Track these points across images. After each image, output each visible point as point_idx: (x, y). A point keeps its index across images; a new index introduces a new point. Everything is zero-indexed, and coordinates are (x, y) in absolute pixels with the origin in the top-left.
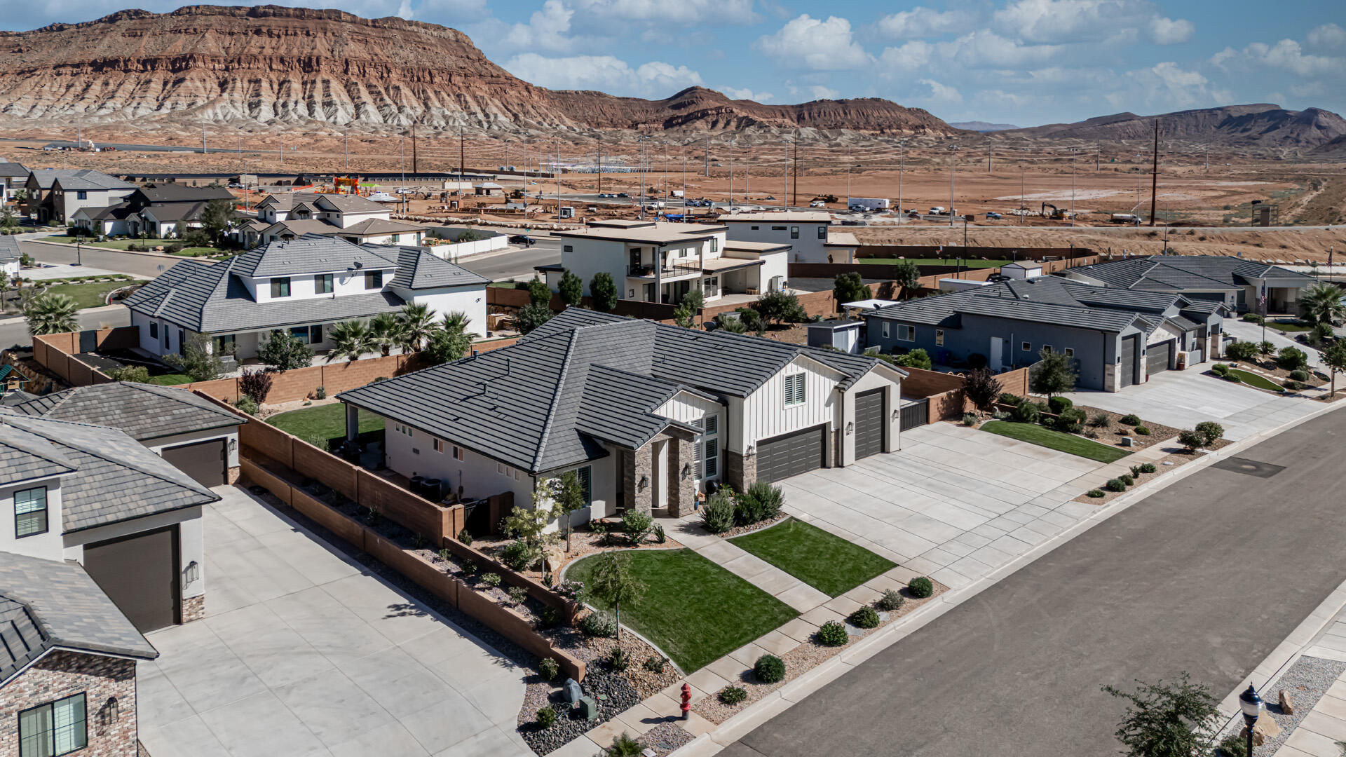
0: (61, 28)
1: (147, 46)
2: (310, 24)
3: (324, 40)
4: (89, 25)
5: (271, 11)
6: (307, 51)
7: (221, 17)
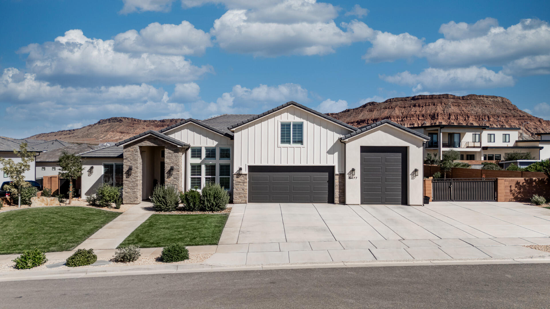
0: (348, 111)
1: (375, 114)
2: (435, 101)
3: (441, 107)
4: (357, 109)
5: (420, 97)
6: (433, 111)
7: (401, 102)
